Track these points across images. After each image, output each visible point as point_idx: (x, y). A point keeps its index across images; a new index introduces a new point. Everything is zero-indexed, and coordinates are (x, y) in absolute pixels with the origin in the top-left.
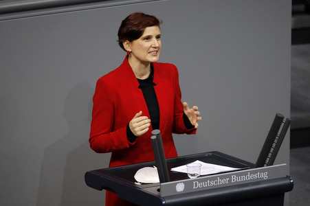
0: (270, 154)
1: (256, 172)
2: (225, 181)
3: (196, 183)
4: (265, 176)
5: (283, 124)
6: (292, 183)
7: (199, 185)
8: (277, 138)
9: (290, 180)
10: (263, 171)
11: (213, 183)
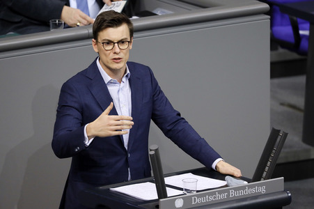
0: (267, 168)
1: (254, 186)
2: (223, 196)
3: (195, 199)
4: (263, 190)
5: (279, 137)
6: (290, 196)
7: (197, 200)
8: (274, 151)
9: (288, 193)
10: (261, 185)
11: (211, 198)
